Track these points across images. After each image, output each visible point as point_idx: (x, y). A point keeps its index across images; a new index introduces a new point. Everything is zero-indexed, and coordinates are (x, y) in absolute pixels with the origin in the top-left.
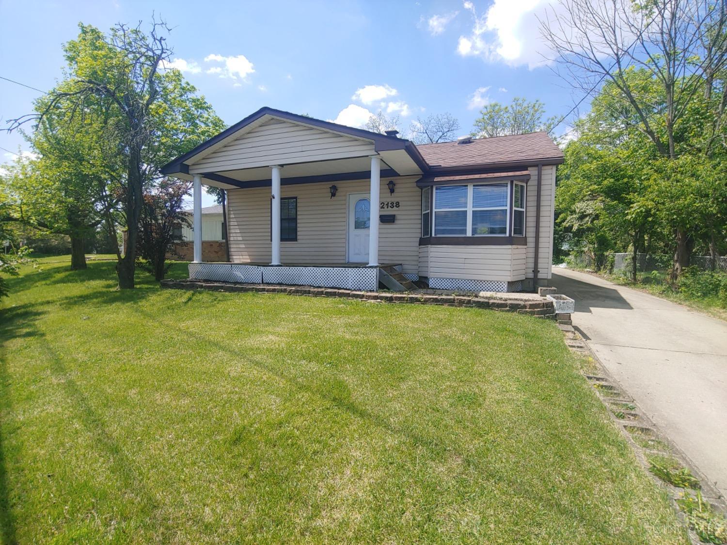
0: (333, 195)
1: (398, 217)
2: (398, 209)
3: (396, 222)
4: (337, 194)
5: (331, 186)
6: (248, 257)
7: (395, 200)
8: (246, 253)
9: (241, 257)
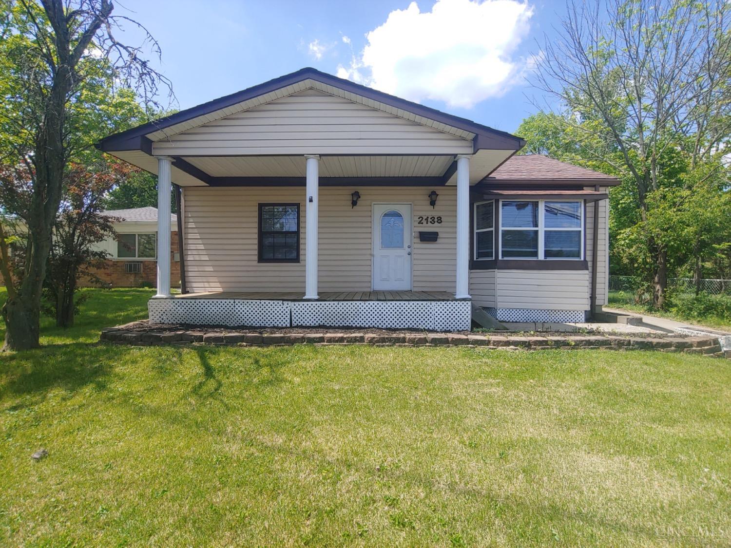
0: (354, 203)
1: (440, 235)
2: (439, 225)
3: (439, 241)
4: (359, 203)
5: (353, 192)
6: (218, 285)
7: (436, 214)
8: (215, 279)
9: (206, 285)
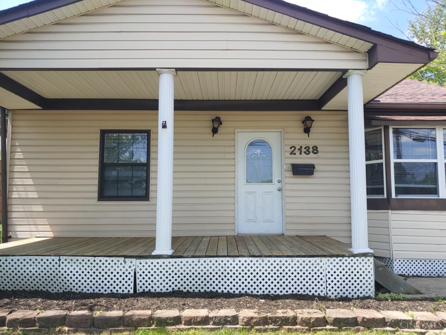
0: (215, 131)
2: (315, 156)
3: (316, 174)
5: (214, 117)
7: (311, 143)
